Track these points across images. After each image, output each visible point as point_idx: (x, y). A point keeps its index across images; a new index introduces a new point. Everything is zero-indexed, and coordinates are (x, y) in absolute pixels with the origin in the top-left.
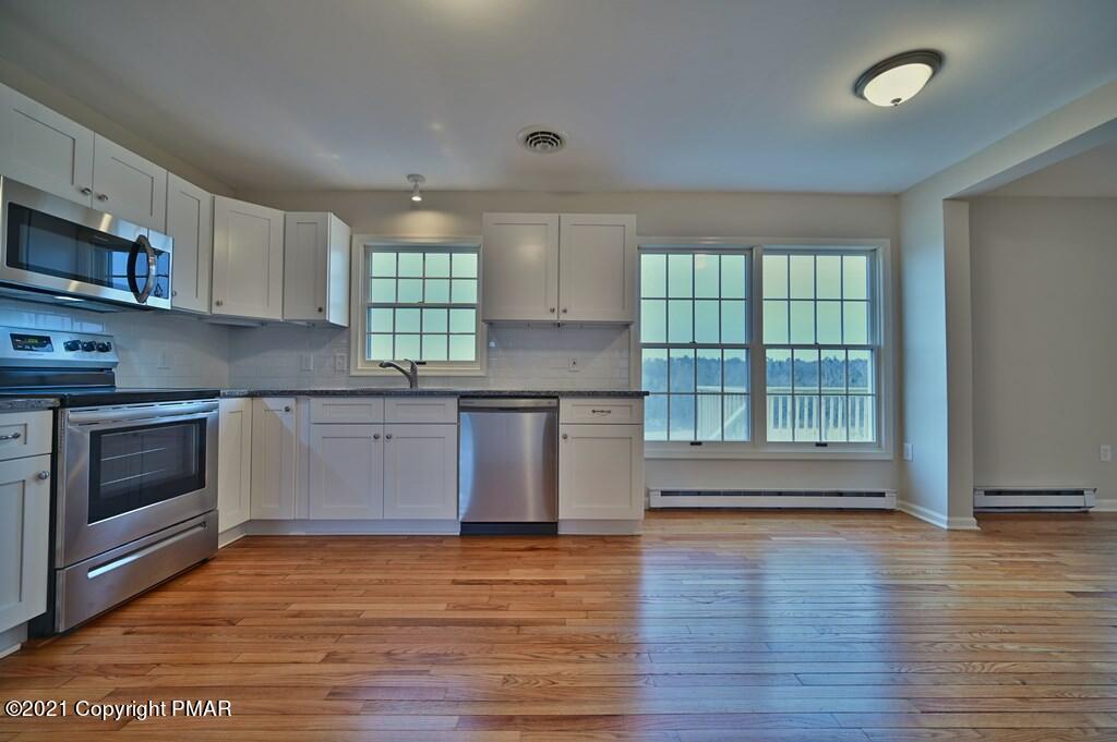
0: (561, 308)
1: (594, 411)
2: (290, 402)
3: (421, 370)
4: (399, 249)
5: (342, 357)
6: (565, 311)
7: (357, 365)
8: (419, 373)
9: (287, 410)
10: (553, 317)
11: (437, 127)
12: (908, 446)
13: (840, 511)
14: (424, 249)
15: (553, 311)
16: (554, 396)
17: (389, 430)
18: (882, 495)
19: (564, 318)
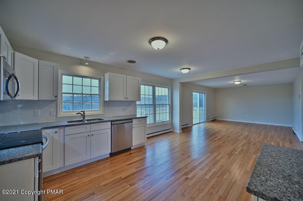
0: (127, 98)
1: (139, 121)
2: (57, 130)
3: (86, 113)
4: (73, 76)
5: (54, 111)
6: (128, 98)
7: (60, 113)
8: (85, 114)
9: (56, 132)
10: (125, 100)
11: (112, 54)
12: (173, 120)
13: (166, 133)
14: (83, 77)
15: (125, 98)
16: (131, 119)
17: (92, 133)
18: (170, 129)
19: (127, 100)
